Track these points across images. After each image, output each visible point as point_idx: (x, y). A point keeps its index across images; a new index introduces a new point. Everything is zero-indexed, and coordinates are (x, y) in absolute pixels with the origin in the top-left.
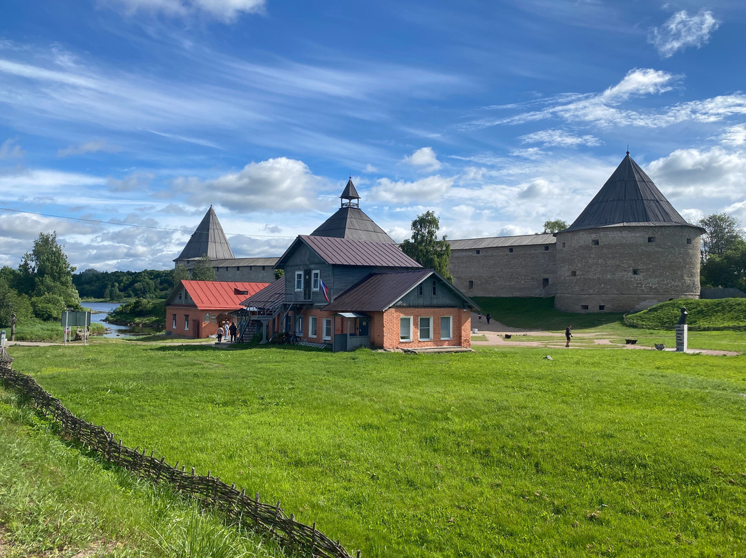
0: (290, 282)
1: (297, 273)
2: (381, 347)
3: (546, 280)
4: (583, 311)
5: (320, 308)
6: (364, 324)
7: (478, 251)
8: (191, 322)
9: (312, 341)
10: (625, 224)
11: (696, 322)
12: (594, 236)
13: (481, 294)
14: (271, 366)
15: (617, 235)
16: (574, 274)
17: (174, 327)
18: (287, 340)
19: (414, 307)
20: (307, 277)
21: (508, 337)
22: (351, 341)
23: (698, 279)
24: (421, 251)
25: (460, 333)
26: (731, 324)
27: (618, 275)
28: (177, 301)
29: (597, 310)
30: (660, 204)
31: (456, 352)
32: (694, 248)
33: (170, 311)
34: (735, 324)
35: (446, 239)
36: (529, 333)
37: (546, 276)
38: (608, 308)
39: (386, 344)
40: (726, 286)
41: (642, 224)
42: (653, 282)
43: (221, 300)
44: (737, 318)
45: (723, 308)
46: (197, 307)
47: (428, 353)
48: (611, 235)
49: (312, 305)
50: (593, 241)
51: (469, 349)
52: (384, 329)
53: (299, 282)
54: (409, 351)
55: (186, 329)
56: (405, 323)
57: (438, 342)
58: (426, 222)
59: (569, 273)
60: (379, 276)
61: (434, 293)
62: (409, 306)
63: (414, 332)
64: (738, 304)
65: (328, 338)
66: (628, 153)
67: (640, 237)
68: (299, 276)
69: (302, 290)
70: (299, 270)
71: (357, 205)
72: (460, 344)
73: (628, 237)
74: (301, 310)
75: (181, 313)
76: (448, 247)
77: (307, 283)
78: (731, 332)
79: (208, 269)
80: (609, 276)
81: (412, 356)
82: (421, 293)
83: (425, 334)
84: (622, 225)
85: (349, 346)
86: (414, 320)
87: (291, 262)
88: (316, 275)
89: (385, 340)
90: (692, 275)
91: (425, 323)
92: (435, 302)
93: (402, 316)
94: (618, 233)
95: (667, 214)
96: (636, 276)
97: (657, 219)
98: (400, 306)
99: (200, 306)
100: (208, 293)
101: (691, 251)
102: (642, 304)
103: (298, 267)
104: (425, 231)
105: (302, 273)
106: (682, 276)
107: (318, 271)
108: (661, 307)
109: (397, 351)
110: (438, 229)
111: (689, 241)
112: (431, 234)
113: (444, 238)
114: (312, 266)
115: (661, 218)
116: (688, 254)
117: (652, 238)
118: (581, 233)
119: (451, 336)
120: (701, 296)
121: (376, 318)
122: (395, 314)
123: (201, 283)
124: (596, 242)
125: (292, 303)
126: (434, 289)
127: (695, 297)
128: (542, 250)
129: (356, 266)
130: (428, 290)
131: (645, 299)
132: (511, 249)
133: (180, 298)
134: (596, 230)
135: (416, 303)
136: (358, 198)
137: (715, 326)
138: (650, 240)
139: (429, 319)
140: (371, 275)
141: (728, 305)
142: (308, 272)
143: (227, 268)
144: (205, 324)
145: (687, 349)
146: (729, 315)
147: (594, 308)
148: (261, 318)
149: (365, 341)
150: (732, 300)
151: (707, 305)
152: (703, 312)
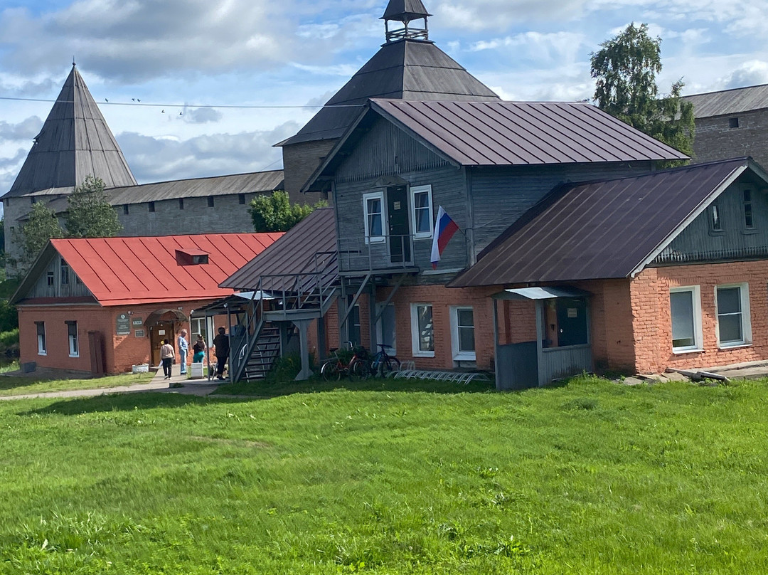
0: (348, 220)
1: (367, 197)
2: (631, 371)
5: (436, 280)
6: (572, 313)
7: (734, 120)
8: (83, 339)
9: (422, 364)
17: (42, 352)
19: (702, 260)
20: (397, 206)
28: (43, 289)
33: (27, 316)
35: (682, 94)
39: (643, 362)
43: (148, 281)
49: (414, 274)
52: (635, 324)
53: (375, 221)
54: (703, 377)
55: (73, 354)
56: (682, 303)
58: (626, 53)
61: (749, 222)
62: (690, 261)
65: (470, 356)
68: (374, 204)
70: (373, 189)
71: (425, 32)
75: (55, 320)
77: (399, 223)
79: (103, 211)
82: (718, 225)
83: (731, 330)
85: (542, 374)
86: (704, 295)
87: (348, 172)
88: (422, 198)
89: (638, 352)
92: (752, 244)
93: (674, 286)
99: (106, 298)
100: (118, 267)
103: (368, 182)
104: (626, 77)
105: (380, 195)
107: (427, 189)
109: (670, 378)
110: (659, 67)
113: (675, 91)
114: (406, 177)
121: (609, 297)
122: (661, 282)
125: (369, 274)
126: (748, 208)
129: (528, 168)
130: (735, 214)
133: (51, 282)
135: (705, 251)
136: (425, 16)
139: (738, 289)
140: (562, 189)
142: (397, 194)
143: (126, 206)
144: (118, 340)
148: (292, 316)
149: (579, 354)
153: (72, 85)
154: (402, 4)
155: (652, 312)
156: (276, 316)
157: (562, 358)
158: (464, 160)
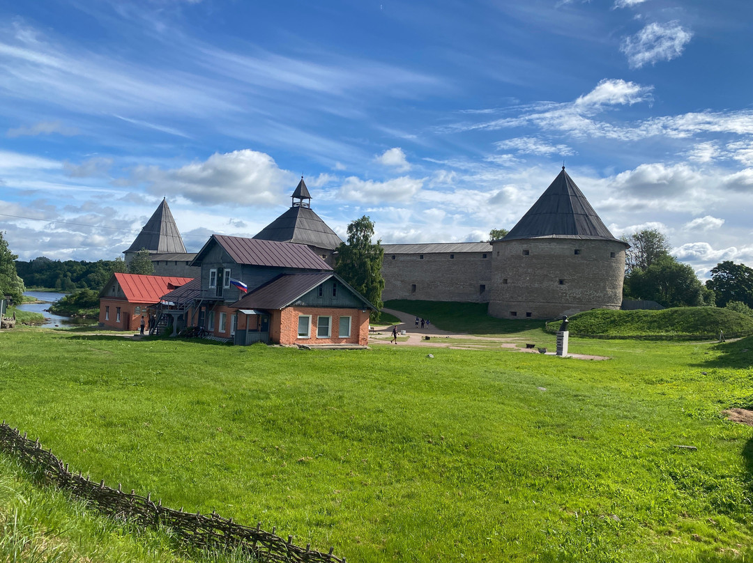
0: (205, 279)
1: (212, 270)
2: (278, 342)
3: (483, 287)
4: (512, 317)
5: (229, 305)
6: (266, 321)
7: (422, 256)
8: (122, 314)
9: (221, 335)
10: (554, 236)
11: (607, 331)
12: (525, 246)
13: (422, 298)
14: (158, 355)
15: (545, 247)
16: (505, 281)
17: (107, 319)
18: (195, 334)
19: (317, 306)
20: (220, 275)
21: (427, 338)
22: (249, 336)
23: (620, 292)
24: (355, 254)
25: (358, 332)
26: (635, 334)
27: (545, 284)
28: (111, 293)
29: (524, 316)
30: (588, 219)
31: (352, 349)
32: (618, 262)
33: (103, 303)
34: (639, 334)
35: (381, 243)
36: (450, 336)
37: (483, 283)
38: (535, 314)
39: (283, 339)
40: (644, 298)
41: (569, 237)
42: (578, 293)
43: (152, 294)
44: (642, 329)
45: (633, 319)
46: (127, 299)
47: (323, 349)
48: (541, 245)
49: (223, 301)
50: (524, 251)
51: (365, 346)
52: (281, 326)
53: (213, 279)
54: (304, 347)
55: (118, 321)
56: (304, 321)
57: (336, 339)
58: (362, 226)
59: (501, 281)
60: (288, 276)
61: (334, 295)
62: (308, 306)
63: (312, 330)
64: (645, 316)
66: (564, 168)
67: (567, 250)
68: (213, 273)
69: (214, 287)
70: (213, 268)
71: (309, 205)
72: (357, 342)
73: (556, 249)
74: (212, 305)
75: (113, 305)
76: (381, 251)
77: (220, 281)
78: (633, 341)
80: (536, 285)
81: (305, 351)
82: (321, 294)
83: (323, 332)
84: (551, 237)
85: (247, 341)
86: (313, 319)
87: (207, 260)
88: (228, 273)
89: (281, 336)
90: (614, 287)
91: (323, 322)
92: (334, 302)
93: (301, 314)
94: (549, 244)
95: (594, 228)
96: (562, 286)
97: (584, 233)
98: (299, 306)
99: (131, 299)
100: (141, 287)
101: (614, 264)
103: (212, 265)
104: (361, 235)
105: (215, 270)
106: (604, 288)
107: (229, 270)
108: (581, 316)
109: (292, 346)
110: (373, 233)
111: (613, 255)
112: (366, 238)
113: (378, 242)
114: (225, 265)
115: (588, 232)
116: (611, 267)
117: (579, 250)
118: (514, 243)
119: (350, 334)
120: (623, 307)
121: (275, 316)
122: (293, 313)
123: (135, 276)
124: (527, 252)
125: (202, 299)
126: (334, 290)
127: (616, 308)
128: (480, 258)
129: (266, 267)
130: (328, 291)
131: (569, 308)
132: (452, 255)
133: (114, 290)
134: (527, 240)
135: (315, 303)
136: (310, 198)
137: (622, 335)
138: (576, 252)
139: (328, 318)
140: (280, 276)
141: (637, 316)
142: (220, 271)
143: (176, 262)
144: (135, 317)
145: (565, 353)
146: (636, 325)
147: (521, 315)
148: (172, 312)
149: (264, 335)
150: (641, 312)
151: (620, 316)
152: (615, 322)
154: (301, 192)
155: (289, 323)
156: (166, 312)
157: (256, 336)
158: (239, 261)
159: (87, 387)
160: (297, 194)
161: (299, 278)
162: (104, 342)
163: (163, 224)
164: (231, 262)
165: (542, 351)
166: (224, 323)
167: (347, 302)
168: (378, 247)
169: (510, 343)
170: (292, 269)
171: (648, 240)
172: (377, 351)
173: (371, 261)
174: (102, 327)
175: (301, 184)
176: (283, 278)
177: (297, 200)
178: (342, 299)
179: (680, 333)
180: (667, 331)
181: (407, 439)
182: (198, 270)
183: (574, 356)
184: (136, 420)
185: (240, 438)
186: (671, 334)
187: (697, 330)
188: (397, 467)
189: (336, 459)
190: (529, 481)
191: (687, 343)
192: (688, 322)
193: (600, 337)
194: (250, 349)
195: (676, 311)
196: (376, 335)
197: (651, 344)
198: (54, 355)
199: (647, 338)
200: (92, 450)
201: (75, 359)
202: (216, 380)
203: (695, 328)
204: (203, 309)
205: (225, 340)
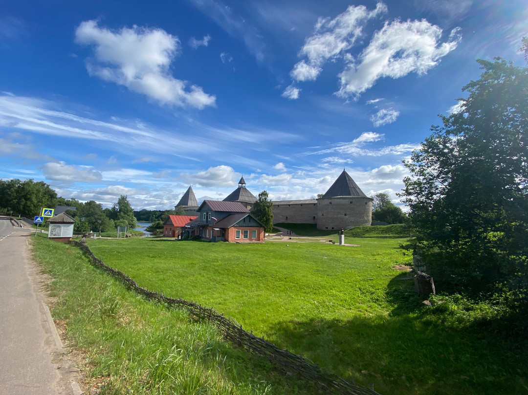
0: (202, 217)
2: (228, 241)
3: (314, 217)
4: (326, 229)
5: (210, 227)
6: (223, 232)
7: (289, 205)
8: (172, 231)
9: (208, 239)
10: (341, 196)
12: (330, 201)
13: (290, 222)
15: (338, 201)
16: (323, 215)
17: (166, 233)
18: (198, 238)
19: (242, 227)
21: (290, 238)
22: (217, 239)
23: (370, 218)
24: (262, 205)
25: (259, 236)
26: (376, 235)
27: (339, 216)
28: (168, 223)
30: (355, 189)
31: (257, 243)
32: (369, 206)
33: (165, 227)
34: (378, 236)
36: (300, 237)
38: (335, 228)
39: (230, 239)
40: (381, 221)
41: (348, 197)
42: (352, 219)
43: (184, 223)
44: (379, 233)
45: (375, 229)
47: (245, 243)
48: (336, 200)
49: (208, 225)
50: (329, 203)
51: (262, 242)
52: (229, 234)
53: (205, 217)
54: (238, 242)
55: (170, 234)
56: (238, 232)
57: (250, 239)
58: (264, 194)
59: (321, 215)
61: (250, 222)
62: (240, 226)
63: (241, 236)
64: (380, 228)
65: (212, 238)
66: (344, 169)
67: (347, 202)
68: (205, 215)
69: (205, 220)
72: (259, 240)
74: (204, 227)
75: (169, 228)
76: (272, 204)
77: (207, 217)
80: (335, 216)
81: (238, 244)
82: (244, 222)
83: (246, 236)
85: (216, 241)
86: (241, 231)
87: (202, 209)
88: (210, 215)
90: (368, 216)
91: (246, 232)
92: (250, 225)
93: (237, 230)
94: (340, 199)
95: (358, 193)
96: (346, 216)
97: (354, 195)
98: (236, 226)
99: (175, 225)
100: (179, 220)
102: (348, 227)
103: (204, 212)
104: (263, 197)
105: (205, 213)
106: (364, 217)
107: (210, 213)
108: (354, 228)
109: (233, 242)
110: (268, 197)
111: (366, 203)
112: (265, 199)
113: (270, 200)
114: (209, 211)
115: (356, 194)
116: (366, 208)
118: (325, 199)
119: (256, 237)
120: (372, 225)
121: (227, 230)
122: (234, 229)
123: (177, 216)
124: (331, 203)
125: (200, 225)
126: (250, 220)
127: (369, 225)
128: (313, 205)
129: (224, 212)
130: (247, 221)
131: (349, 225)
132: (302, 205)
134: (331, 198)
135: (242, 225)
136: (245, 184)
138: (351, 203)
140: (230, 215)
142: (207, 214)
143: (193, 210)
144: (177, 232)
145: (343, 243)
146: (376, 232)
147: (330, 228)
148: (189, 230)
149: (223, 238)
150: (379, 226)
151: (370, 228)
152: (368, 231)
153: (190, 189)
154: (242, 182)
155: (232, 233)
156: (187, 230)
157: (220, 238)
158: (214, 210)
159: (152, 259)
160: (240, 183)
161: (236, 216)
162: (162, 242)
163: (190, 196)
164: (211, 210)
165: (334, 243)
166: (208, 234)
167: (255, 225)
168: (271, 202)
169: (323, 240)
170: (234, 212)
171: (382, 197)
172: (267, 244)
173: (268, 208)
174: (164, 236)
175: (242, 178)
176: (231, 216)
177: (240, 185)
178: (253, 224)
179: (394, 235)
180: (389, 234)
181: (264, 276)
182: (199, 213)
183: (346, 245)
184: (167, 270)
185: (203, 276)
186: (391, 235)
187: (401, 234)
188: (258, 286)
189: (237, 283)
190: (304, 291)
191: (397, 239)
192: (398, 230)
193: (362, 237)
194: (217, 244)
195: (393, 226)
196: (270, 238)
197: (382, 239)
198: (142, 247)
199: (381, 237)
200: (150, 280)
201: (150, 248)
202: (201, 255)
203: (400, 233)
204: (201, 228)
205: (208, 240)
